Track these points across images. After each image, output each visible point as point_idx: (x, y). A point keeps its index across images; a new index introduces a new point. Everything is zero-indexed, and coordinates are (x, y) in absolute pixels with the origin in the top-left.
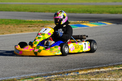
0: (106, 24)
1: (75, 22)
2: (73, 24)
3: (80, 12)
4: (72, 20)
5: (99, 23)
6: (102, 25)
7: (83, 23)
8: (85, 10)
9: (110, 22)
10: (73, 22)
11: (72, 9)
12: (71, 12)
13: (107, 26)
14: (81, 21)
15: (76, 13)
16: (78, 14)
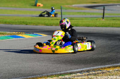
0: (41, 36)
1: (11, 33)
2: (9, 35)
3: (16, 23)
4: (8, 32)
5: (35, 34)
6: (38, 37)
7: (19, 34)
8: (21, 21)
9: (46, 33)
10: (9, 33)
11: (8, 20)
12: (8, 23)
13: (43, 37)
14: (17, 33)
15: (12, 24)
16: (14, 26)
